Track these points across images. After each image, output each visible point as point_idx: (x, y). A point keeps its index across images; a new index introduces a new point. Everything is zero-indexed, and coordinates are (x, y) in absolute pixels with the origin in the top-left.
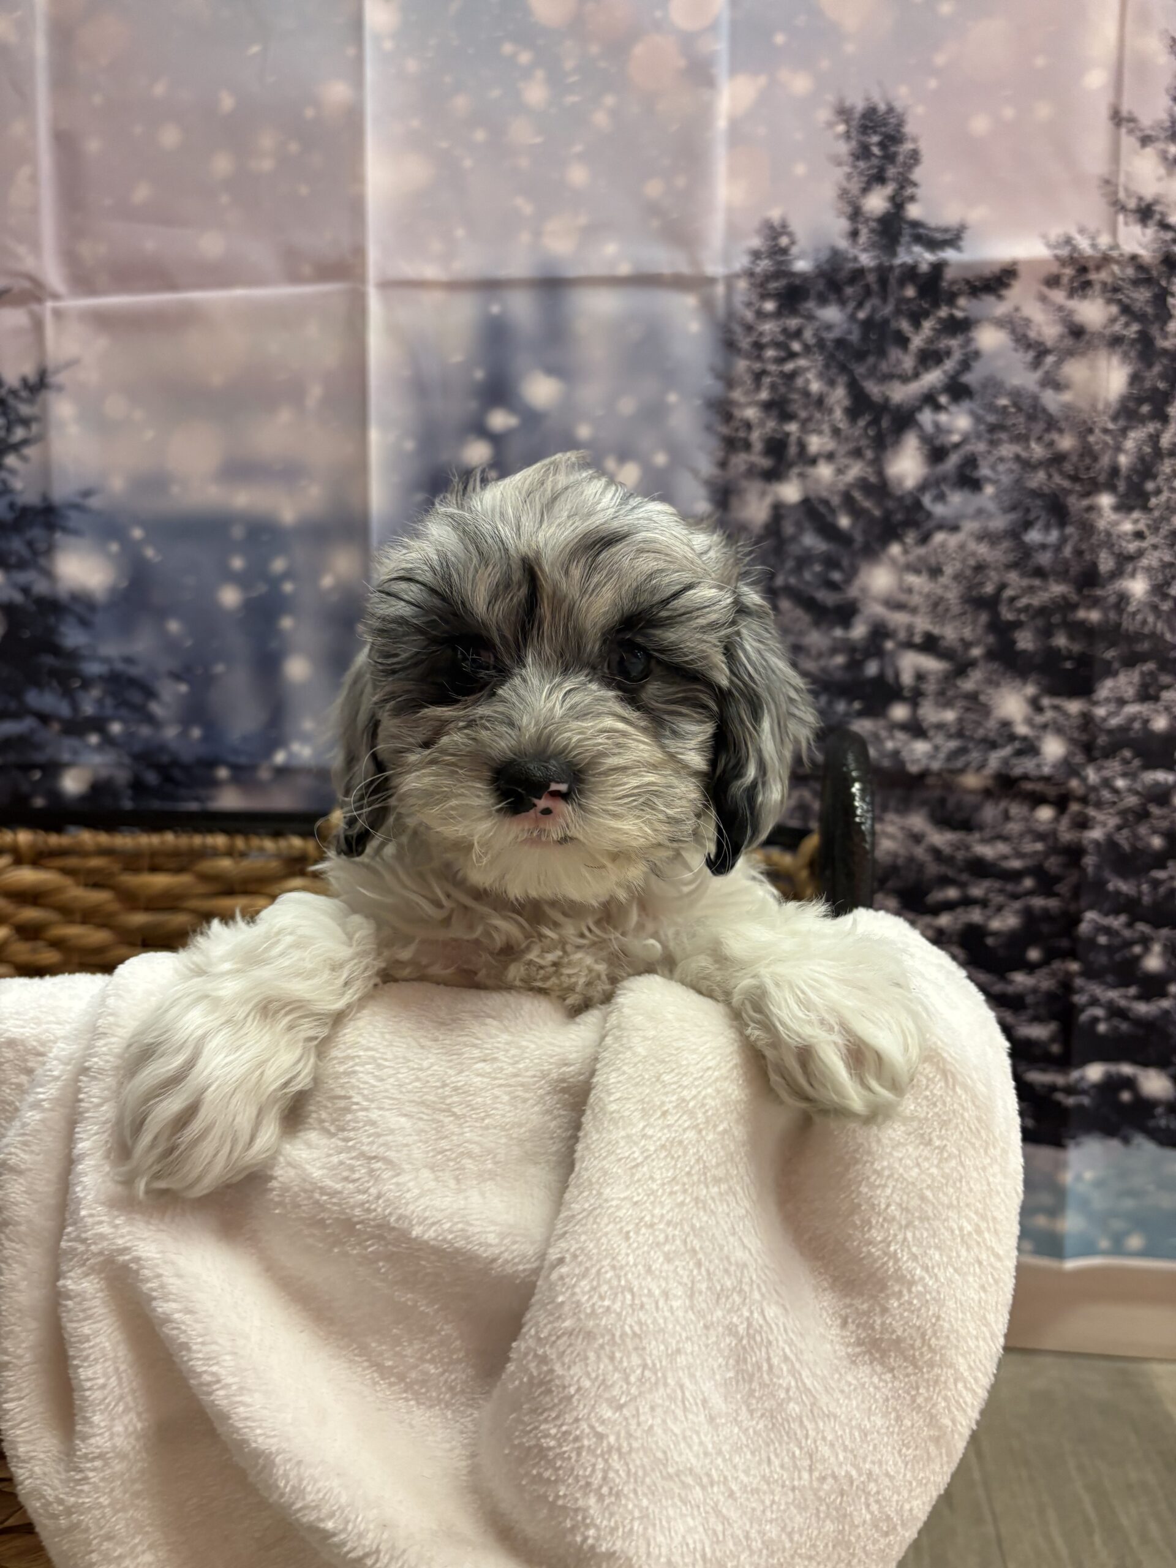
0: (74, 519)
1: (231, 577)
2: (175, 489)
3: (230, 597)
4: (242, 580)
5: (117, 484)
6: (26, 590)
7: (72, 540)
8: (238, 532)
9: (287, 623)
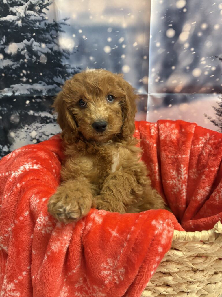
0: (63, 27)
1: (108, 44)
2: (91, 17)
3: (107, 49)
4: (111, 45)
5: (74, 16)
6: (51, 49)
7: (62, 34)
8: (110, 30)
9: (123, 56)
